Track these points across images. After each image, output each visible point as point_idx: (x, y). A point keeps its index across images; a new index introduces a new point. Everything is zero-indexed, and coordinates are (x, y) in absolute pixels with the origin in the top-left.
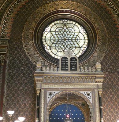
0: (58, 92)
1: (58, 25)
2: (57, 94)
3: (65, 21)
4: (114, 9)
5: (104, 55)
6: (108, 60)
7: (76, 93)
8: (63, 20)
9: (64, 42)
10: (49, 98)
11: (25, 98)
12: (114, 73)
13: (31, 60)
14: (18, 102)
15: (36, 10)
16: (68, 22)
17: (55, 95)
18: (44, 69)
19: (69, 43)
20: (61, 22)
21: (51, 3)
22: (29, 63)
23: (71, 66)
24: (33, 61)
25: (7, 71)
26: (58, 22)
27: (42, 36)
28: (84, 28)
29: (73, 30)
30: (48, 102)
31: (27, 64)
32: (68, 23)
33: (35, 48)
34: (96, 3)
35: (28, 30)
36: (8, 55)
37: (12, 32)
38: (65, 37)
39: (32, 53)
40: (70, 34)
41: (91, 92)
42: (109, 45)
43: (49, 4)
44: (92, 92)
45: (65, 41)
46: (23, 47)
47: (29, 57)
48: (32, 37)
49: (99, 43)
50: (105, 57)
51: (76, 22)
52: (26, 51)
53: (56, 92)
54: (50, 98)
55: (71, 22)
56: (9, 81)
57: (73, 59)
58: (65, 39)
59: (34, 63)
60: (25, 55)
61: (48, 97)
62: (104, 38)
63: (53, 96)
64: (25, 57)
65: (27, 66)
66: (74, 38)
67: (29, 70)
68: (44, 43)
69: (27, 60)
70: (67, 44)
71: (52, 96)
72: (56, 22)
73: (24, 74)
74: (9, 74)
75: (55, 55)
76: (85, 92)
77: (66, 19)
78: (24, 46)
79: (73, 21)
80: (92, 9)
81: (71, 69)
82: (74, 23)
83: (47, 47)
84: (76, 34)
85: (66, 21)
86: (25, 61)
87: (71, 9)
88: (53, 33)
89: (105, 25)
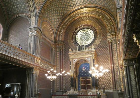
1: (82, 32)
4: (104, 19)
5: (100, 41)
6: (102, 43)
7: (84, 59)
9: (84, 38)
10: (74, 62)
12: (104, 48)
14: (68, 64)
16: (86, 29)
18: (72, 51)
19: (86, 38)
20: (83, 30)
23: (82, 48)
25: (63, 53)
26: (82, 30)
27: (76, 37)
29: (88, 32)
36: (64, 47)
37: (64, 38)
38: (85, 36)
40: (87, 34)
41: (90, 58)
42: (102, 36)
46: (68, 43)
49: (98, 36)
50: (101, 42)
51: (89, 29)
52: (70, 45)
53: (77, 59)
55: (87, 29)
56: (64, 57)
57: (82, 46)
66: (88, 36)
68: (77, 40)
72: (81, 31)
74: (64, 54)
76: (88, 58)
77: (85, 28)
79: (88, 28)
80: (95, 22)
81: (82, 50)
82: (88, 29)
84: (89, 34)
88: (80, 35)
89: (101, 27)
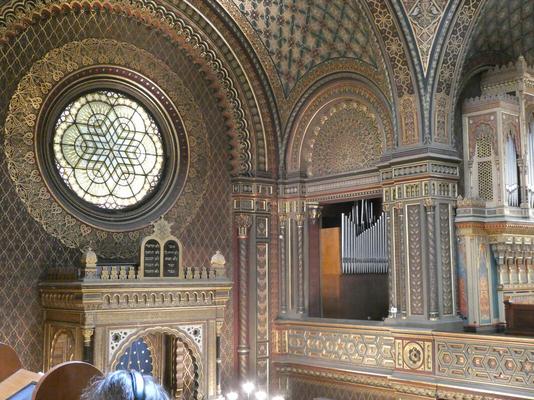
0: (134, 331)
1: (95, 107)
2: (131, 336)
3: (112, 96)
4: (230, 89)
8: (109, 94)
9: (108, 156)
10: (113, 348)
11: (14, 319)
13: (29, 209)
15: (42, 54)
16: (121, 101)
17: (128, 339)
19: (120, 161)
20: (104, 98)
21: (84, 41)
22: (24, 219)
23: (166, 263)
24: (34, 214)
26: (97, 96)
28: (157, 124)
29: (130, 124)
30: (110, 359)
31: (18, 221)
32: (119, 105)
33: (40, 175)
34: (190, 61)
35: (22, 117)
38: (112, 144)
39: (31, 188)
40: (124, 135)
41: (201, 326)
42: (211, 178)
43: (81, 44)
44: (204, 327)
45: (111, 156)
46: (7, 170)
47: (23, 201)
48: (33, 139)
49: (192, 173)
51: (139, 103)
52: (17, 183)
53: (129, 332)
54: (116, 348)
55: (128, 102)
57: (171, 247)
58: (111, 150)
59: (38, 220)
60: (13, 194)
61: (111, 346)
62: (202, 159)
63: (123, 343)
64: (13, 200)
65: (18, 228)
66: (131, 149)
67: (24, 237)
68: (59, 156)
69: (19, 209)
70: (115, 163)
71: (121, 342)
72: (89, 97)
73: (10, 250)
75: (86, 192)
76: (190, 326)
77: (117, 91)
78: (9, 166)
80: (180, 75)
81: (166, 274)
83: (67, 170)
84: (138, 137)
85: (116, 96)
86: (12, 213)
87: (135, 70)
88: (81, 127)
89: (207, 125)
